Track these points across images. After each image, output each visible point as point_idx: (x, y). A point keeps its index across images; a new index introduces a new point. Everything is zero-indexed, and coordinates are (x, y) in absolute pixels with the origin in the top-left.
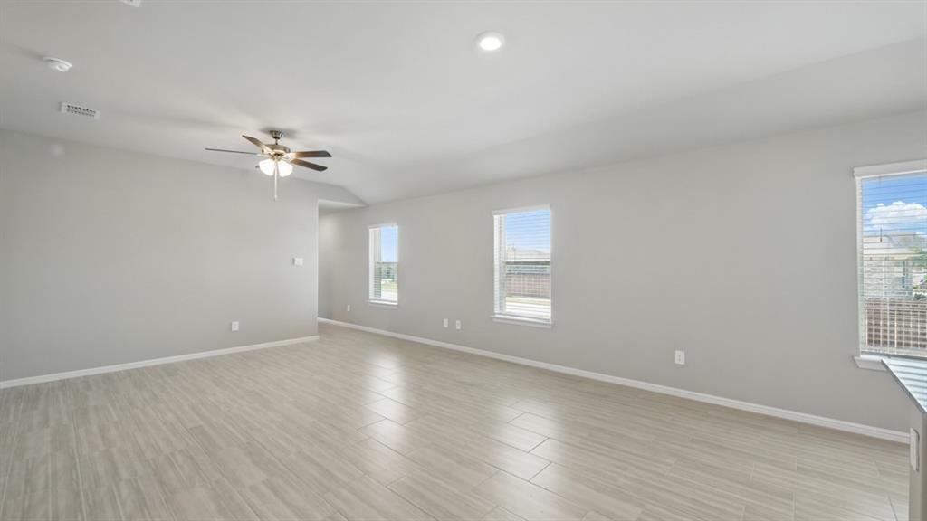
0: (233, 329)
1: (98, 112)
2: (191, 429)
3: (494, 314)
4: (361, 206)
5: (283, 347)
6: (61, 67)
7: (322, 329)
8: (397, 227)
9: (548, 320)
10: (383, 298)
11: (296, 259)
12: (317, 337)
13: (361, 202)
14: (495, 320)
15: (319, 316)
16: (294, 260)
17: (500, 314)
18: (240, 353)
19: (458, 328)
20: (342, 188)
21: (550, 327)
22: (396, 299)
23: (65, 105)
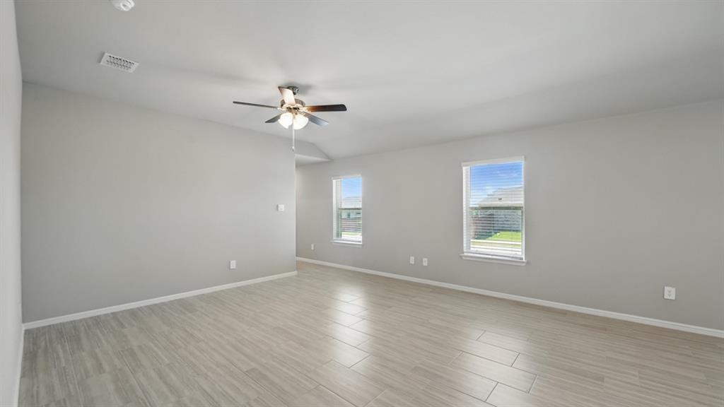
0: (232, 267)
1: (136, 65)
2: (247, 371)
3: (463, 253)
4: (327, 160)
5: (271, 281)
6: (124, 6)
7: (299, 266)
8: (361, 178)
9: (522, 259)
10: (343, 238)
11: (279, 206)
12: (295, 273)
13: (327, 156)
14: (464, 258)
15: (297, 256)
16: (277, 207)
17: (467, 252)
18: (238, 288)
19: (425, 264)
20: (313, 145)
21: (524, 265)
22: (361, 239)
23: (107, 55)
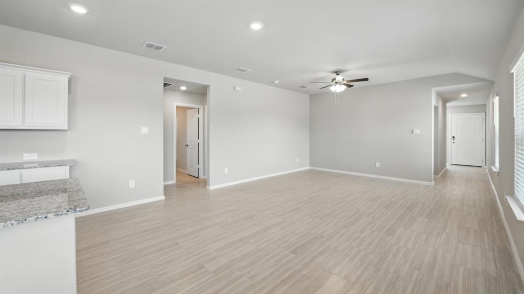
11: (414, 130)
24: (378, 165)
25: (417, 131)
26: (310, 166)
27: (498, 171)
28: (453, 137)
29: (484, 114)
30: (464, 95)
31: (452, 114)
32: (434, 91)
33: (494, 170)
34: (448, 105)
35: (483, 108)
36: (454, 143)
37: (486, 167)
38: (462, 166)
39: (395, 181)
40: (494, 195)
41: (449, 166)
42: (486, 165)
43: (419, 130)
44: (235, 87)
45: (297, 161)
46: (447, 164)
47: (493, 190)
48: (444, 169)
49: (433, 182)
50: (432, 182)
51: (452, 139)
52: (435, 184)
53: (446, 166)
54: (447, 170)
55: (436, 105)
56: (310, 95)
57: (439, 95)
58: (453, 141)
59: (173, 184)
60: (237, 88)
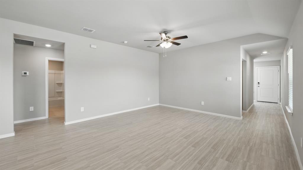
24: (203, 103)
25: (230, 79)
26: (160, 103)
27: (292, 112)
28: (259, 83)
29: (279, 67)
30: (265, 52)
31: (258, 67)
32: (242, 48)
33: (289, 111)
34: (255, 60)
35: (278, 63)
36: (259, 86)
37: (281, 103)
38: (265, 103)
39: (214, 116)
40: (288, 131)
41: (255, 103)
42: (280, 102)
43: (231, 78)
44: (90, 45)
45: (149, 100)
46: (254, 101)
47: (286, 124)
48: (252, 105)
49: (242, 117)
50: (240, 117)
51: (258, 84)
52: (243, 119)
53: (253, 102)
54: (254, 105)
55: (244, 59)
56: (159, 54)
57: (247, 52)
58: (258, 85)
59: (46, 119)
60: (92, 46)
